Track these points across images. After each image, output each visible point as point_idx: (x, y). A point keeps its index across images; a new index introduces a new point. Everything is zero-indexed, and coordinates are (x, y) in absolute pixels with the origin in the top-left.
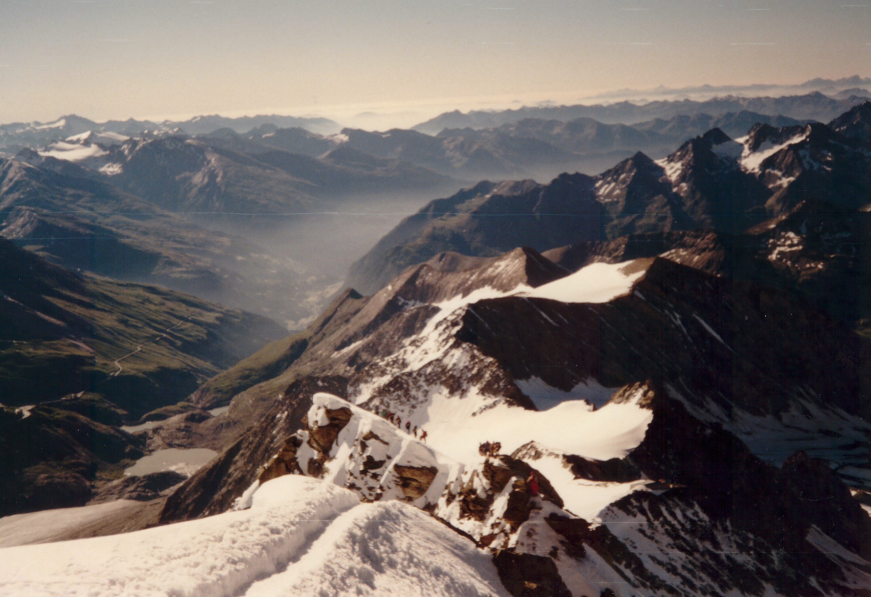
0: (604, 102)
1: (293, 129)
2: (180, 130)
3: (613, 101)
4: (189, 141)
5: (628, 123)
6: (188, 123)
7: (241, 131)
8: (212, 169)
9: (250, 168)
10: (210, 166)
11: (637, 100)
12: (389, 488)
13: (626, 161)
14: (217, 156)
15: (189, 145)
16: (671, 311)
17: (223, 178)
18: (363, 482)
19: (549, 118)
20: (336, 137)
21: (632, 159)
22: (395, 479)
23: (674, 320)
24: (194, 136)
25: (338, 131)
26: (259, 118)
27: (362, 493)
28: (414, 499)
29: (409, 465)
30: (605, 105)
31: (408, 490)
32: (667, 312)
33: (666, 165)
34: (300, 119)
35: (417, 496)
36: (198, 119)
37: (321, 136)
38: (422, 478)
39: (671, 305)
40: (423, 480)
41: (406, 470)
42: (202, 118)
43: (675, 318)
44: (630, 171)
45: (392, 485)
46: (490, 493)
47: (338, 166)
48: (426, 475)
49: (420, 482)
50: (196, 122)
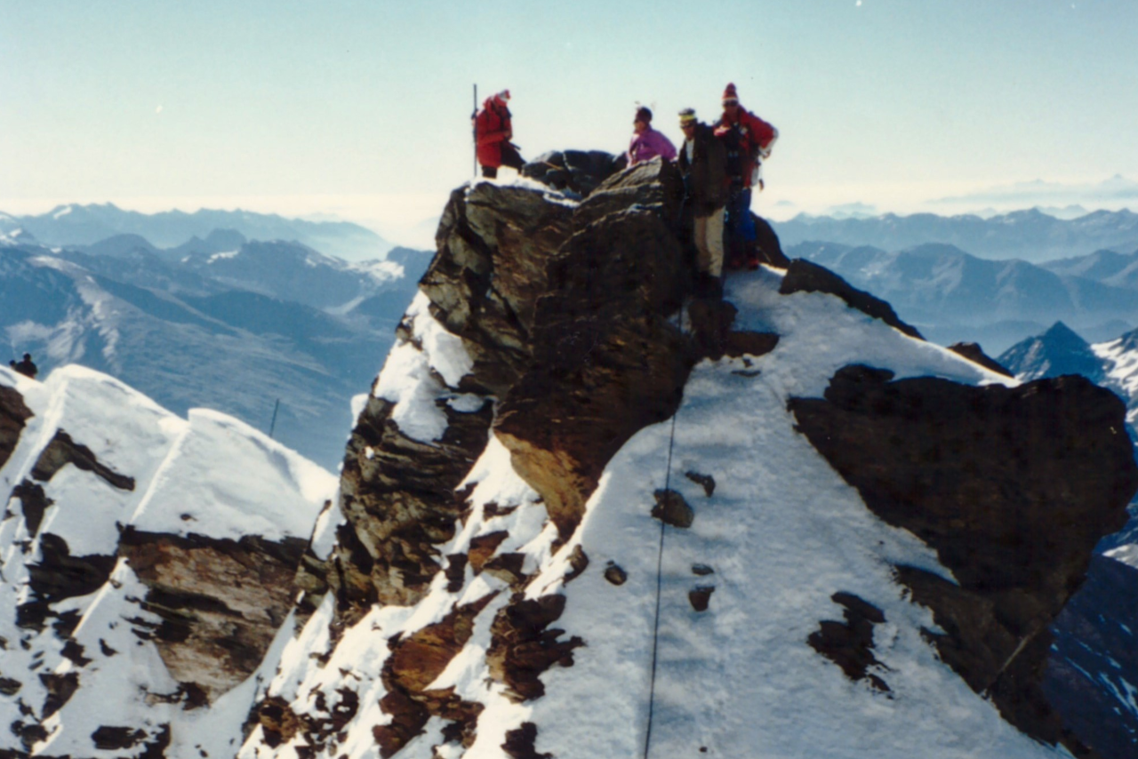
0: (983, 210)
1: (281, 244)
2: (25, 234)
3: (1003, 208)
4: (43, 260)
5: (1037, 258)
6: (45, 221)
7: (162, 243)
8: (96, 326)
9: (181, 328)
10: (90, 318)
11: (1060, 207)
12: (108, 651)
13: (1029, 342)
14: (107, 296)
15: (45, 270)
16: (1114, 675)
17: (117, 347)
18: (26, 657)
19: (856, 242)
20: (376, 266)
21: (1039, 338)
22: (135, 610)
23: (1119, 696)
24: (56, 250)
25: (382, 255)
26: (205, 214)
27: (20, 702)
28: (211, 696)
29: (185, 528)
30: (985, 217)
31: (185, 652)
32: (1105, 677)
33: (1118, 355)
34: (299, 223)
35: (223, 680)
36: (68, 210)
37: (344, 263)
38: (246, 592)
39: (1114, 663)
40: (247, 602)
41: (173, 550)
42: (76, 208)
43: (1124, 692)
44: (1035, 366)
45: (123, 638)
46: (466, 404)
47: (379, 333)
48: (265, 579)
49: (238, 614)
50: (62, 218)
